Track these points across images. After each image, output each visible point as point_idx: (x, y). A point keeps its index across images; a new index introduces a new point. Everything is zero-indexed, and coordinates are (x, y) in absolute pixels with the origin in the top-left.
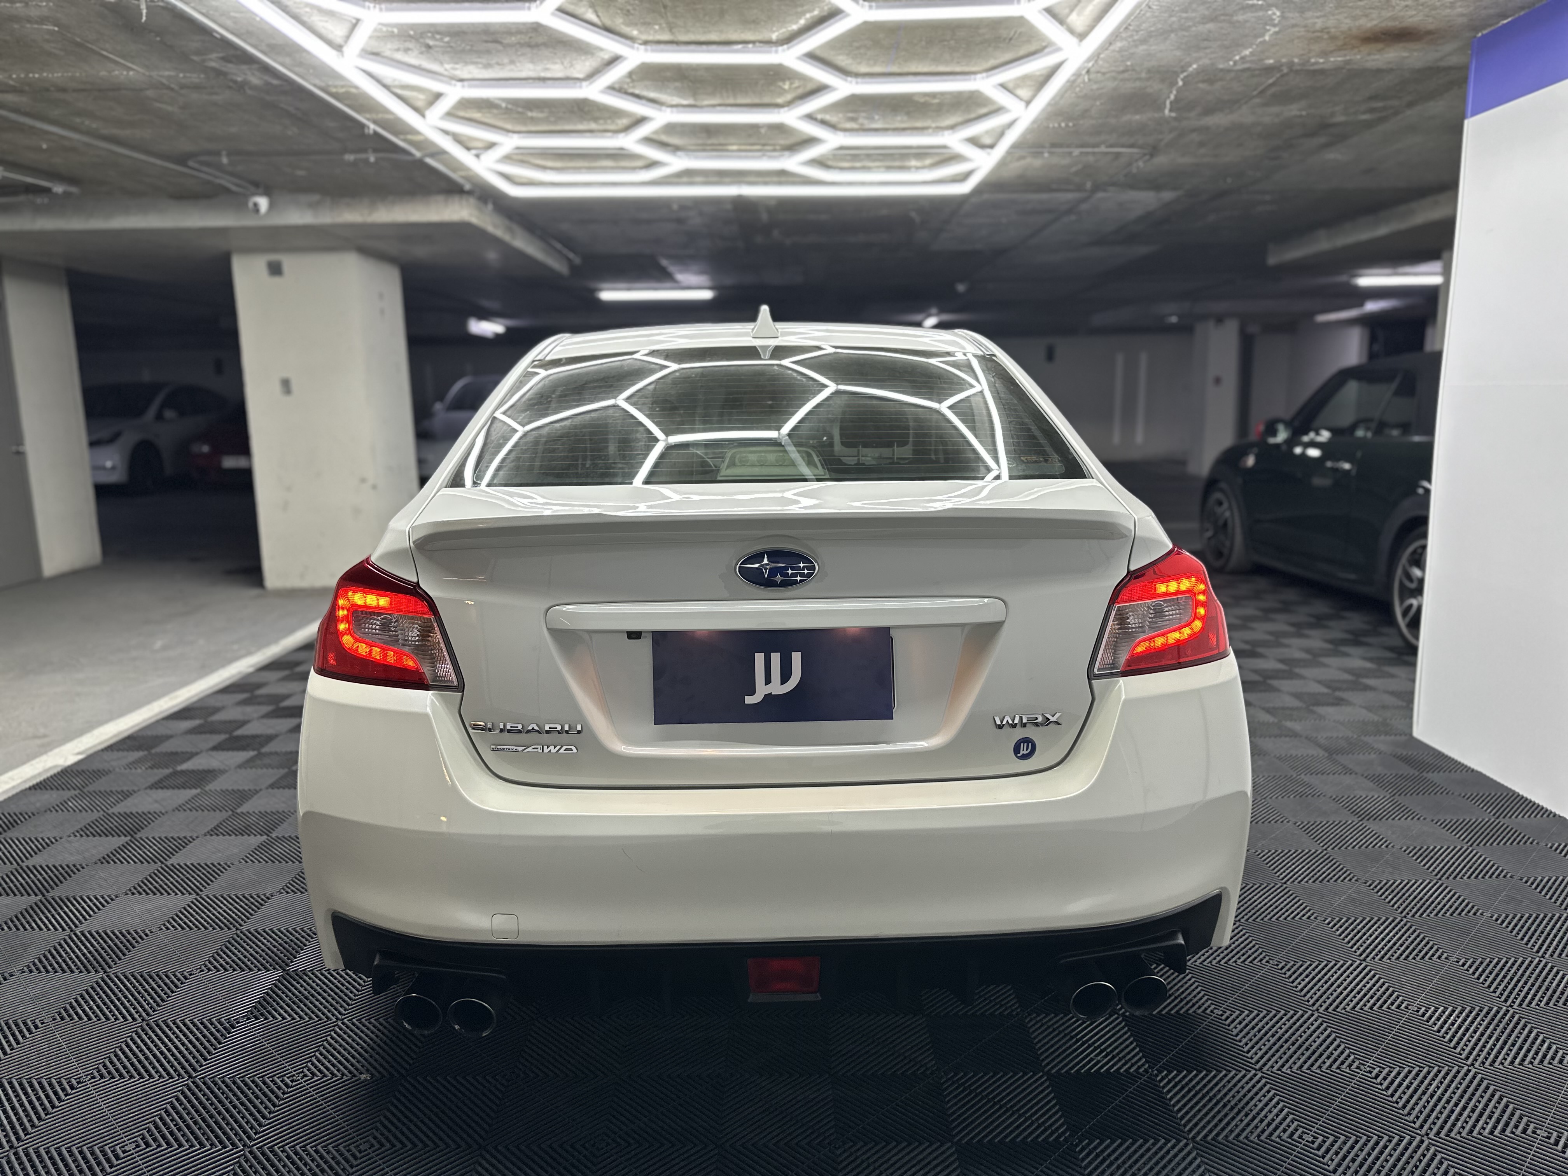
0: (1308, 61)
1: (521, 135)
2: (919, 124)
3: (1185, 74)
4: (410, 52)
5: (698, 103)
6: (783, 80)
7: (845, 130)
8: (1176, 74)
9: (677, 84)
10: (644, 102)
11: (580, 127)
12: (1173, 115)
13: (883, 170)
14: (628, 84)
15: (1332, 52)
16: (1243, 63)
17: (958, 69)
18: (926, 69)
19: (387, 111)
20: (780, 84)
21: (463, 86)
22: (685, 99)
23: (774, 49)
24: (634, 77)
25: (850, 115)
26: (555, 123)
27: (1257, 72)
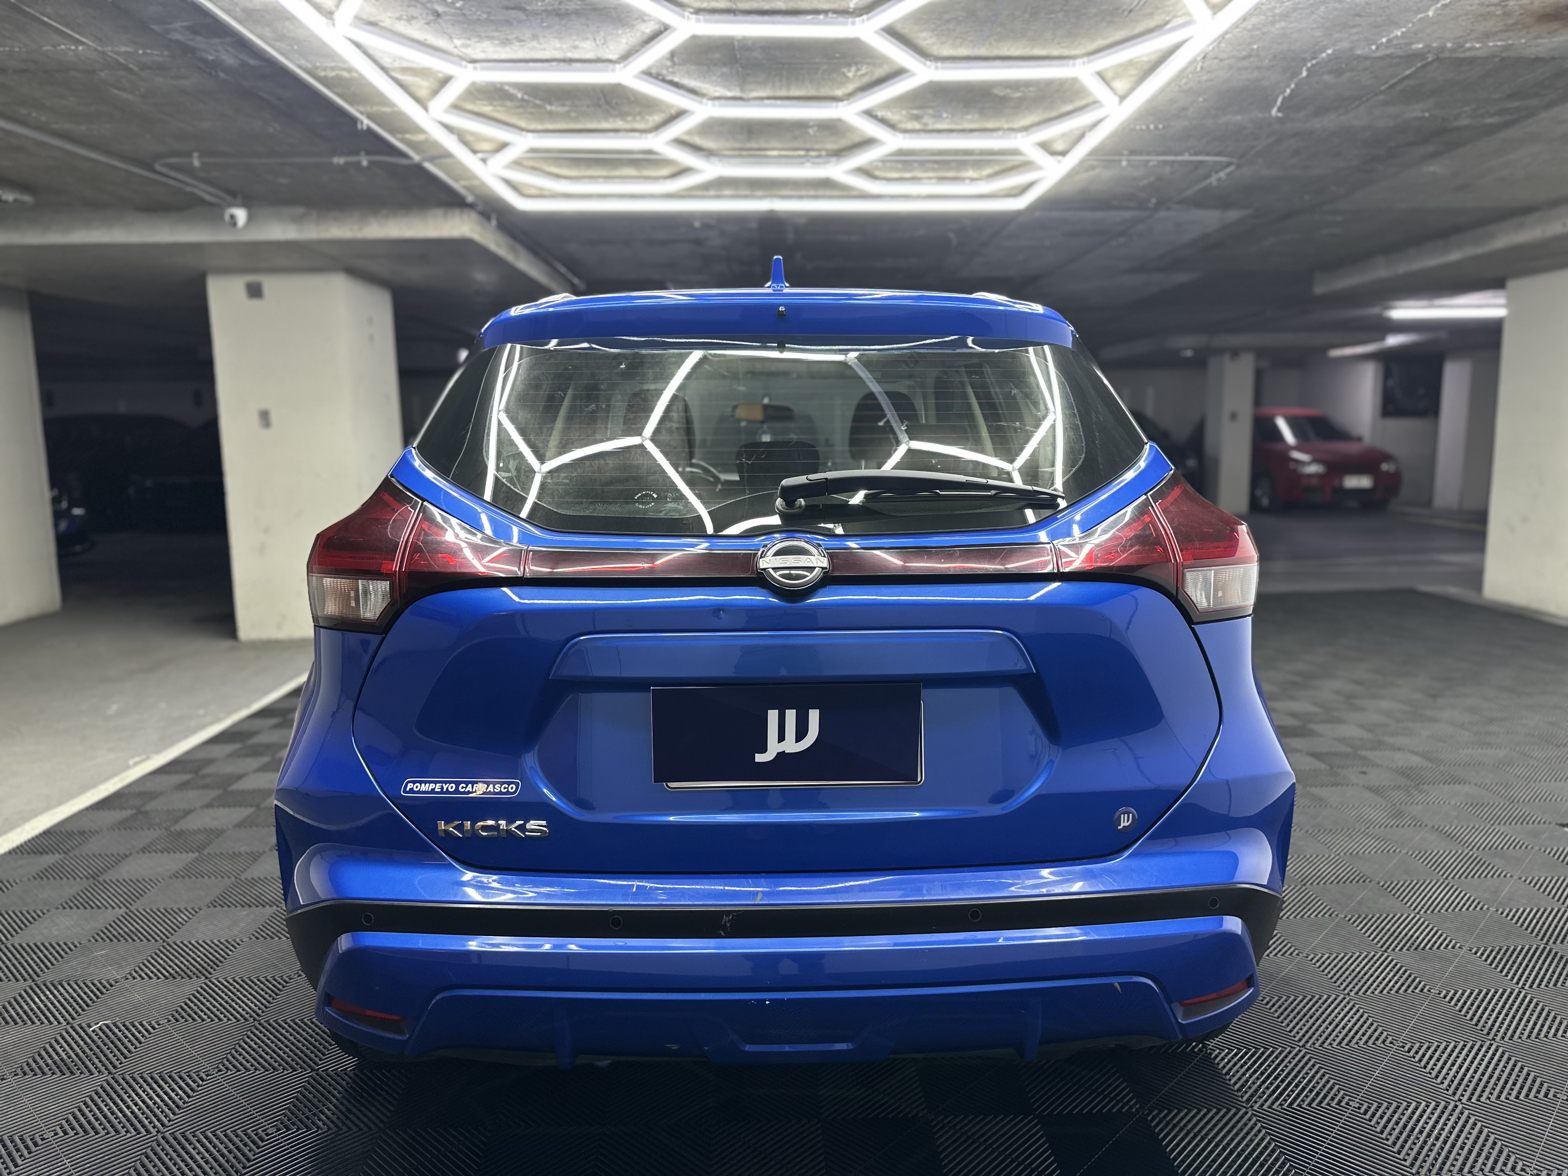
0: (1462, 46)
1: (536, 135)
2: (990, 125)
3: (1314, 62)
4: (413, 22)
5: (744, 96)
6: (849, 65)
7: (905, 131)
8: (1304, 61)
9: (725, 70)
10: (682, 92)
11: (605, 125)
12: (1280, 115)
13: (933, 181)
14: (667, 68)
15: (1495, 33)
16: (1387, 47)
17: (1055, 52)
18: (1018, 52)
19: (384, 100)
20: (845, 70)
21: (475, 69)
22: (729, 90)
23: (850, 20)
24: (676, 59)
25: (915, 112)
26: (576, 119)
27: (1395, 61)
